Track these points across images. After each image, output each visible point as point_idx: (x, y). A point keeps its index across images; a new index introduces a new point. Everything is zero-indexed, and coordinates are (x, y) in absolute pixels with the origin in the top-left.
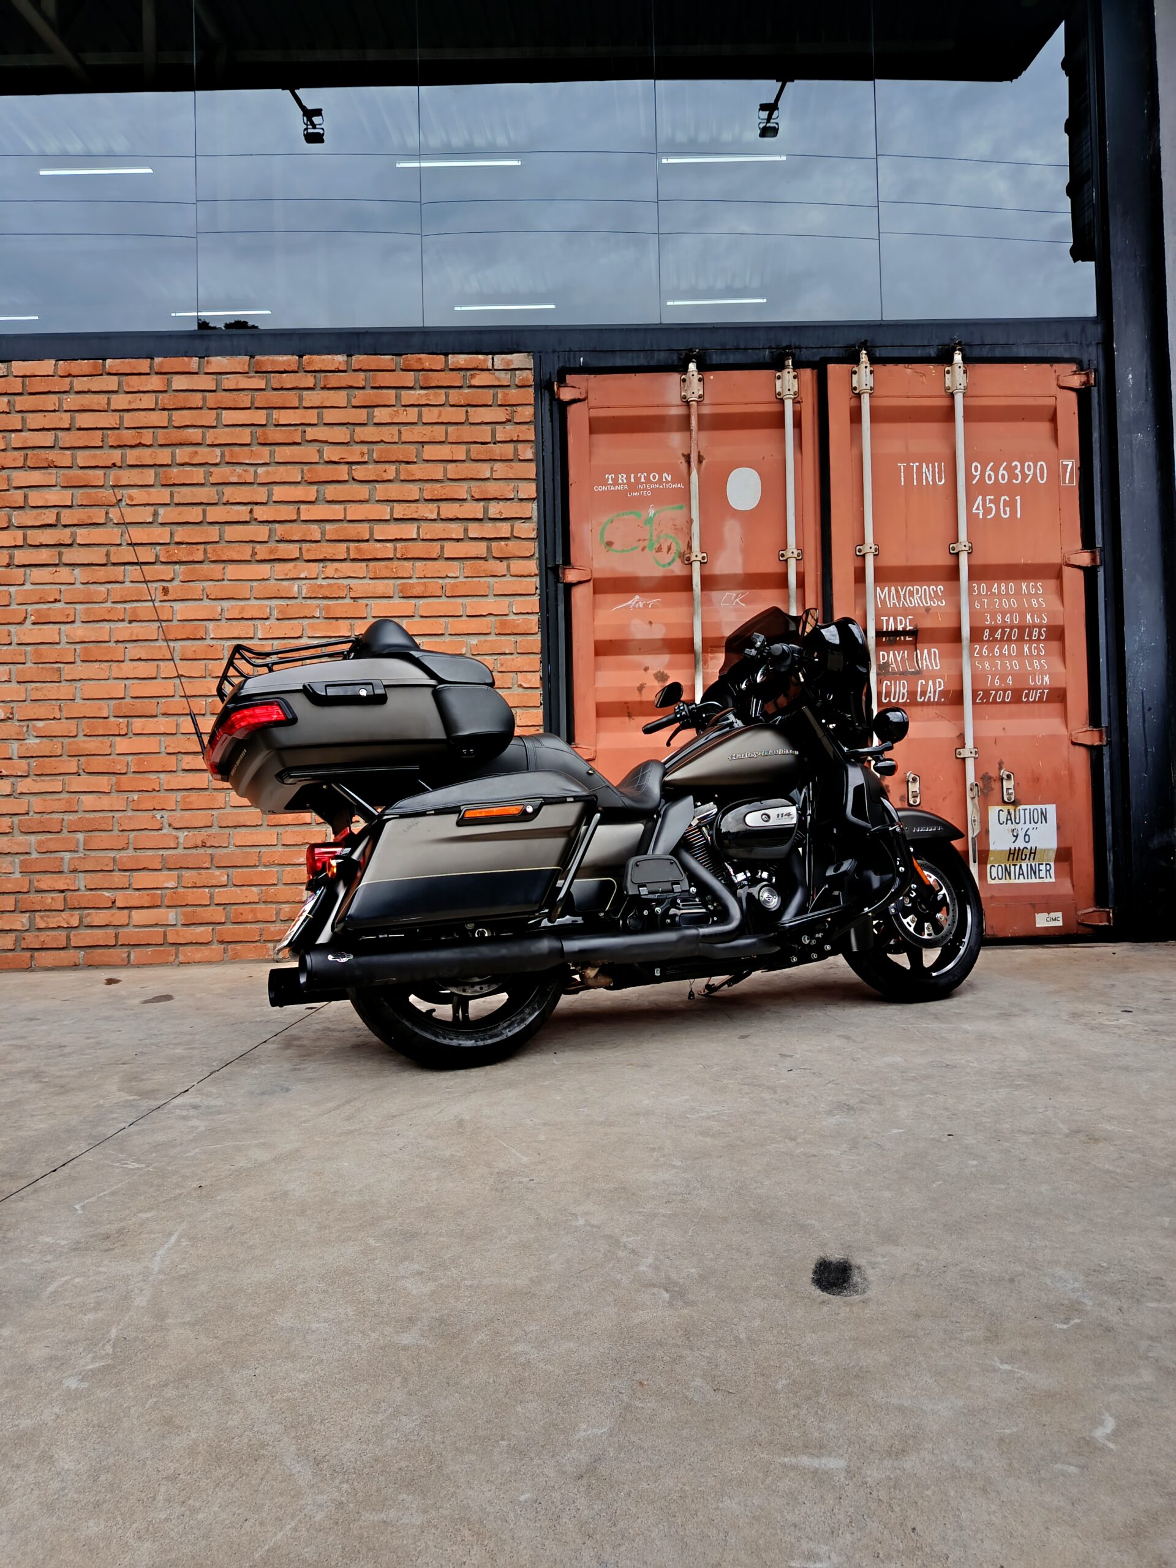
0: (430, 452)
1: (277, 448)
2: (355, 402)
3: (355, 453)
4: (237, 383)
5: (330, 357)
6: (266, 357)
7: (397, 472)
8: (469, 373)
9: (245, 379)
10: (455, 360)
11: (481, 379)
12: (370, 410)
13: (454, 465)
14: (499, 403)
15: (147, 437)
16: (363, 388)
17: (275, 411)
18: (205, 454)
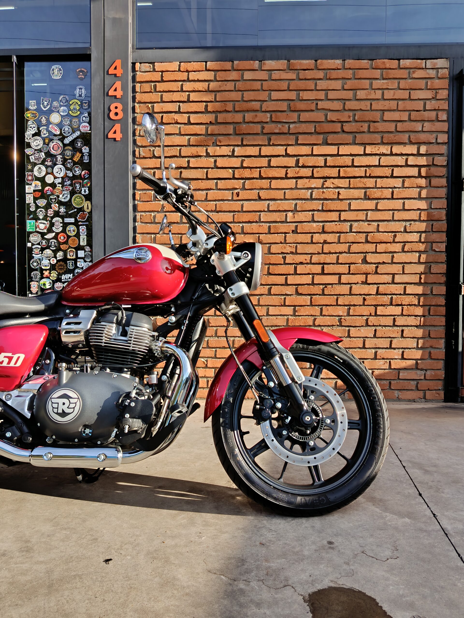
0: (388, 116)
1: (302, 114)
2: (346, 87)
3: (344, 116)
4: (280, 76)
5: (333, 61)
6: (297, 61)
7: (369, 127)
8: (411, 70)
9: (285, 74)
10: (404, 63)
11: (419, 74)
12: (355, 91)
13: (401, 123)
14: (428, 88)
15: (230, 107)
16: (351, 79)
17: (301, 92)
18: (261, 117)
